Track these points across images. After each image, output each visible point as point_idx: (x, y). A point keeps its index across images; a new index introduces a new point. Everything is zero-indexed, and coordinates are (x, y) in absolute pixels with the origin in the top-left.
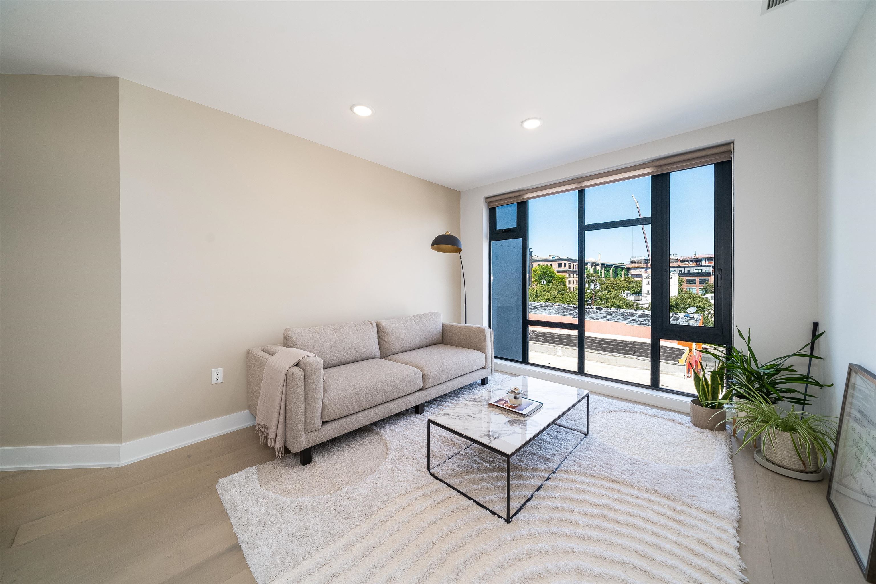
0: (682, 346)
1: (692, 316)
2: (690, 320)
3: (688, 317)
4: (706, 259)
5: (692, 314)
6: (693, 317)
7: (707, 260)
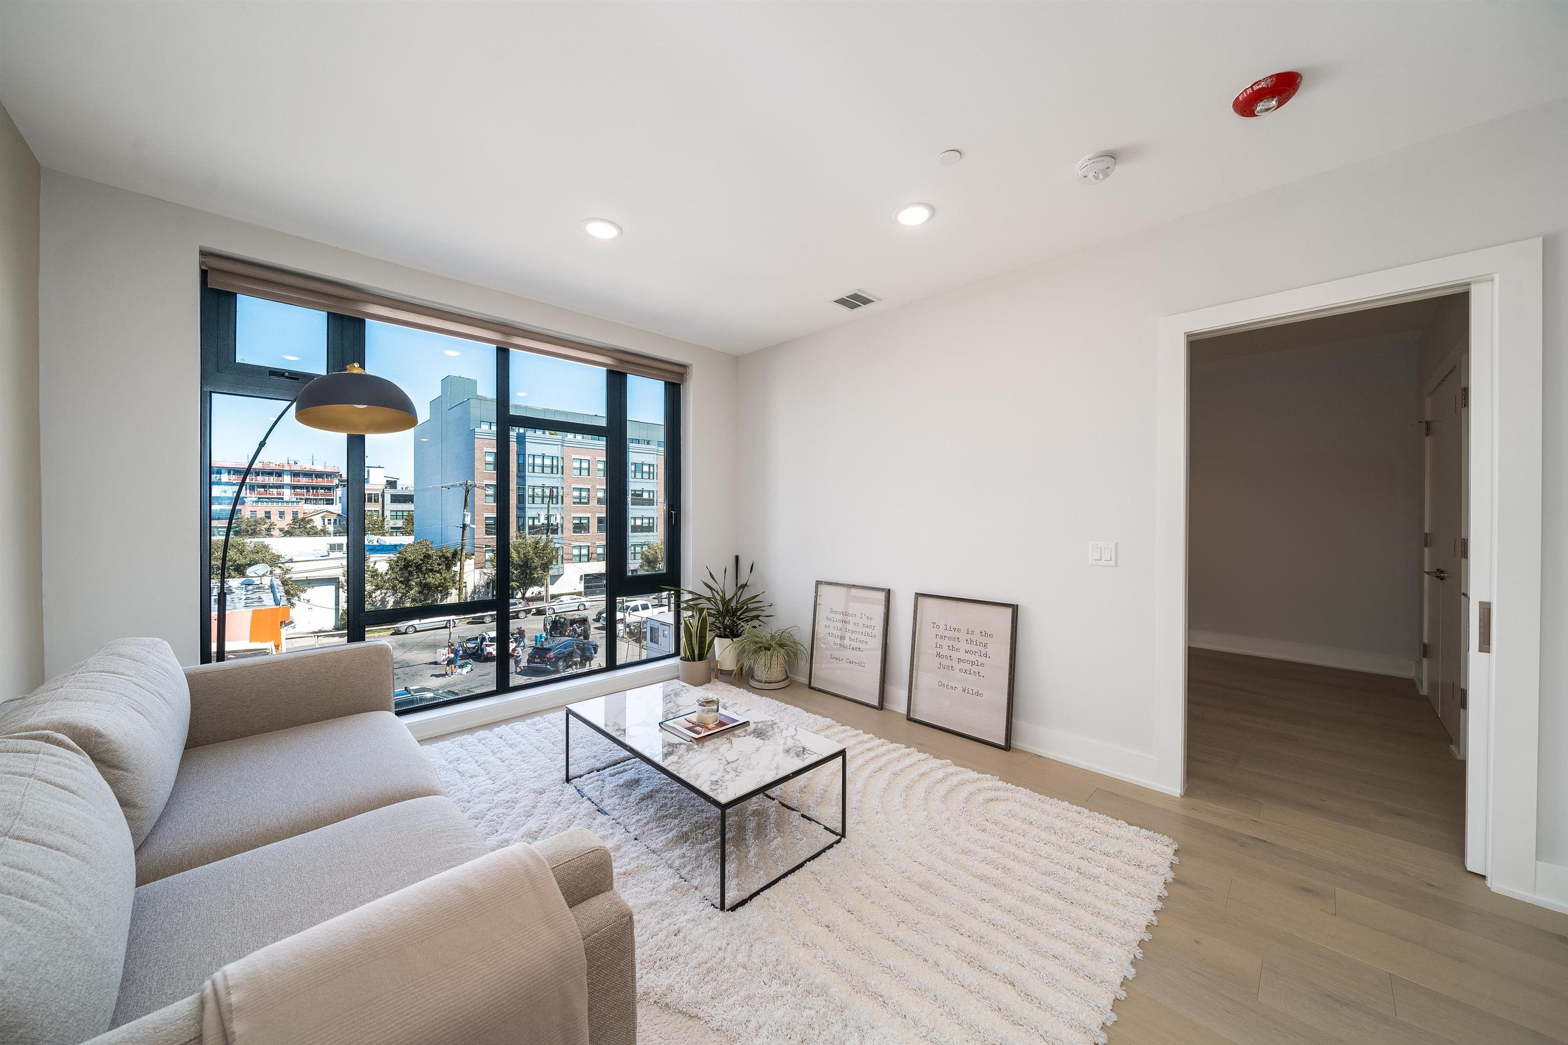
0: (259, 643)
1: (258, 582)
2: (257, 590)
3: (249, 585)
4: (230, 471)
5: (259, 578)
6: (261, 584)
7: (232, 472)
